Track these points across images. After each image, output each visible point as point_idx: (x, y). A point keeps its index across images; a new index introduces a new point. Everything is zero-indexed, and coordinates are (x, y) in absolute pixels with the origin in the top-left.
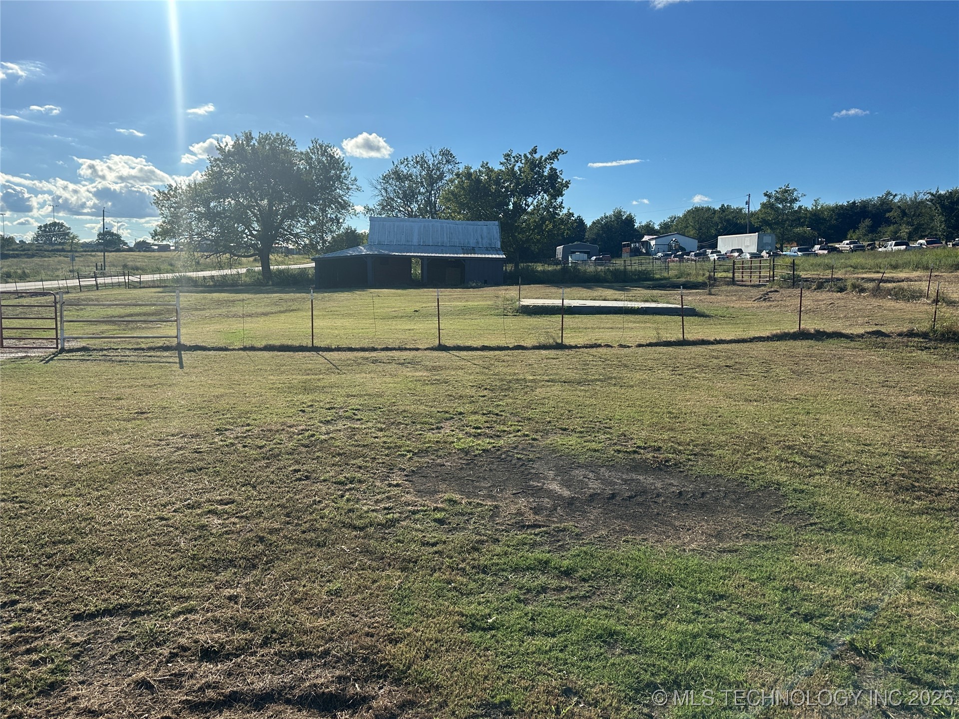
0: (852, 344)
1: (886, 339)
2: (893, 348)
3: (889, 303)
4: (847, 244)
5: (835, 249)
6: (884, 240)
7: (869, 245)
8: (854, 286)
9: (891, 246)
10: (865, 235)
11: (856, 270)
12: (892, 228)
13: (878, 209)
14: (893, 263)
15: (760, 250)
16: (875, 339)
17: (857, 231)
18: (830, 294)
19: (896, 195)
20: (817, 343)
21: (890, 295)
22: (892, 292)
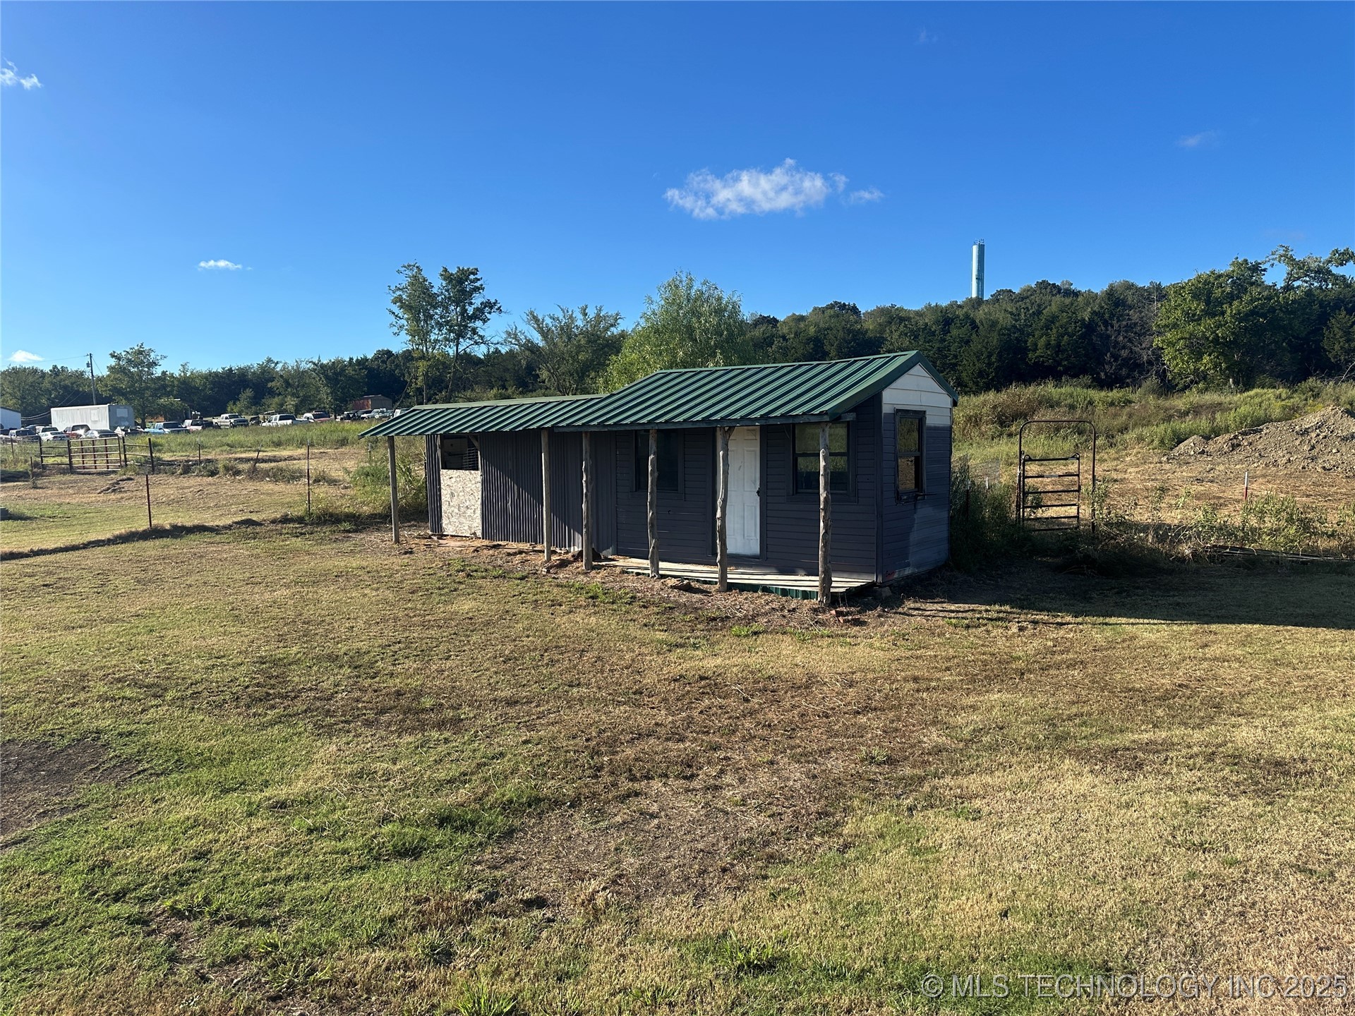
0: (218, 538)
1: (258, 527)
2: (265, 538)
3: (267, 486)
4: (226, 418)
5: (209, 425)
6: (269, 414)
7: (252, 419)
8: (227, 469)
9: (276, 420)
10: (247, 408)
11: (234, 449)
12: (276, 400)
13: (258, 377)
14: (275, 440)
15: (113, 427)
16: (244, 530)
17: (238, 403)
18: (199, 479)
19: (277, 363)
20: (174, 541)
21: (269, 476)
22: (270, 473)
